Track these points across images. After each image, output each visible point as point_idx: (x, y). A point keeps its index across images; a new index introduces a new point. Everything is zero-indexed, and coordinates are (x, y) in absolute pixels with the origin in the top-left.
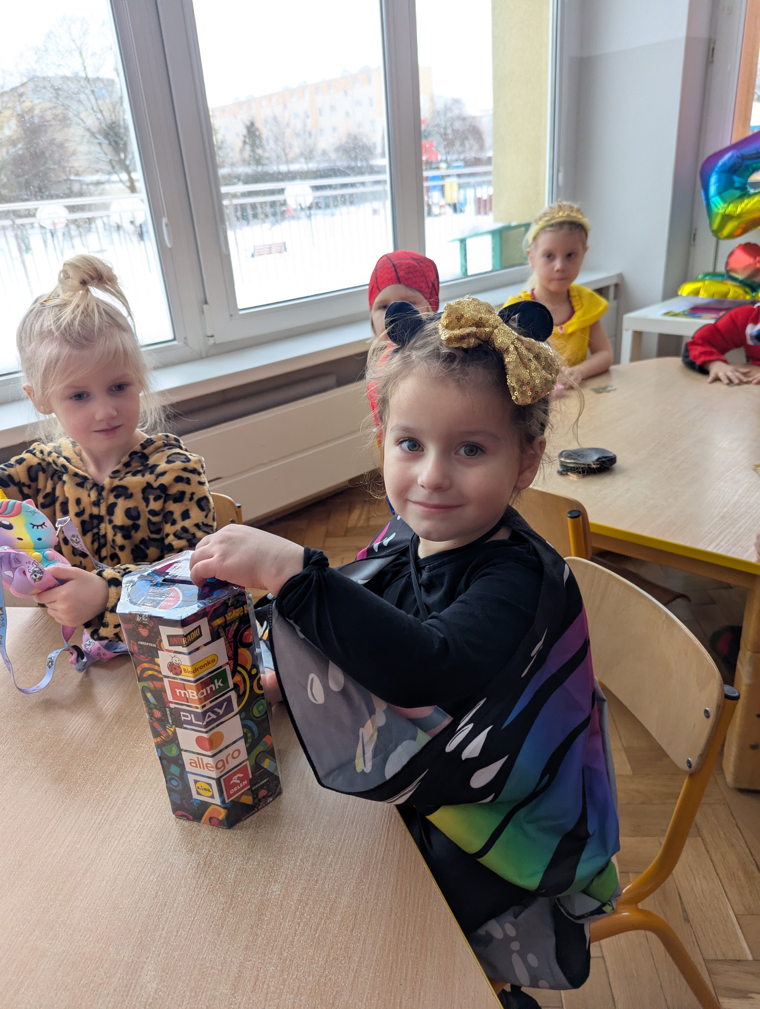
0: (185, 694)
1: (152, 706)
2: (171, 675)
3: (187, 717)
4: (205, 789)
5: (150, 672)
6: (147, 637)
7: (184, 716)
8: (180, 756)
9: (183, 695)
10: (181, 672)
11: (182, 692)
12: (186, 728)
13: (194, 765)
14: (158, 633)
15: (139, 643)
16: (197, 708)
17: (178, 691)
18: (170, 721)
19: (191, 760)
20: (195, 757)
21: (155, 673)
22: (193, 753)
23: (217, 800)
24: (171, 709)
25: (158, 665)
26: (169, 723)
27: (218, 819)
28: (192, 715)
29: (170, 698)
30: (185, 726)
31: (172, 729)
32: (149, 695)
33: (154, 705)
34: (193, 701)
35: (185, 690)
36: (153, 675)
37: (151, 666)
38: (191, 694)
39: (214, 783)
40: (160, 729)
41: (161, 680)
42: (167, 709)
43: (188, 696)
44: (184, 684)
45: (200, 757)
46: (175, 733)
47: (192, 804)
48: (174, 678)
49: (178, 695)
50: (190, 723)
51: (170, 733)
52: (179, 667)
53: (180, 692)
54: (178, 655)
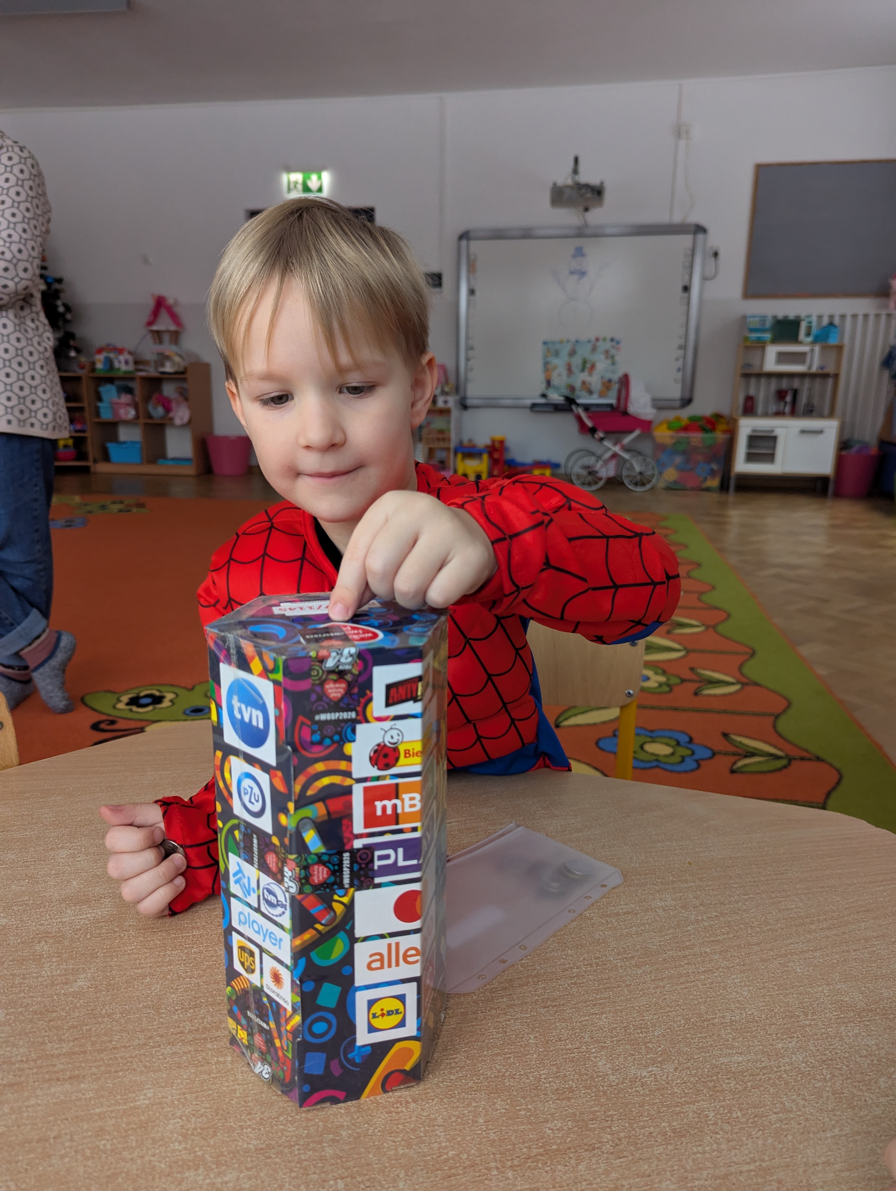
0: (395, 807)
1: (311, 859)
2: (375, 772)
3: (387, 857)
4: (390, 1013)
5: (326, 781)
6: (341, 699)
7: (381, 858)
8: (349, 959)
9: (389, 811)
10: (397, 759)
11: (389, 804)
12: (379, 886)
13: (377, 964)
14: (368, 684)
15: (317, 718)
16: (415, 829)
17: (379, 805)
18: (346, 881)
19: (371, 956)
20: (381, 946)
21: (336, 779)
22: (382, 936)
23: (411, 1029)
24: (354, 853)
25: (349, 759)
26: (341, 886)
27: (404, 1071)
28: (400, 851)
29: (358, 825)
30: (377, 880)
31: (345, 900)
32: (310, 837)
33: (316, 854)
34: (410, 817)
35: (397, 797)
36: (332, 785)
37: (333, 765)
38: (407, 802)
39: (410, 991)
40: (316, 910)
41: (348, 791)
42: (346, 856)
43: (399, 811)
44: (397, 785)
45: (393, 940)
46: (350, 908)
47: (352, 1062)
48: (378, 778)
49: (379, 812)
50: (394, 869)
51: (339, 909)
52: (396, 750)
53: (384, 808)
54: (399, 724)
